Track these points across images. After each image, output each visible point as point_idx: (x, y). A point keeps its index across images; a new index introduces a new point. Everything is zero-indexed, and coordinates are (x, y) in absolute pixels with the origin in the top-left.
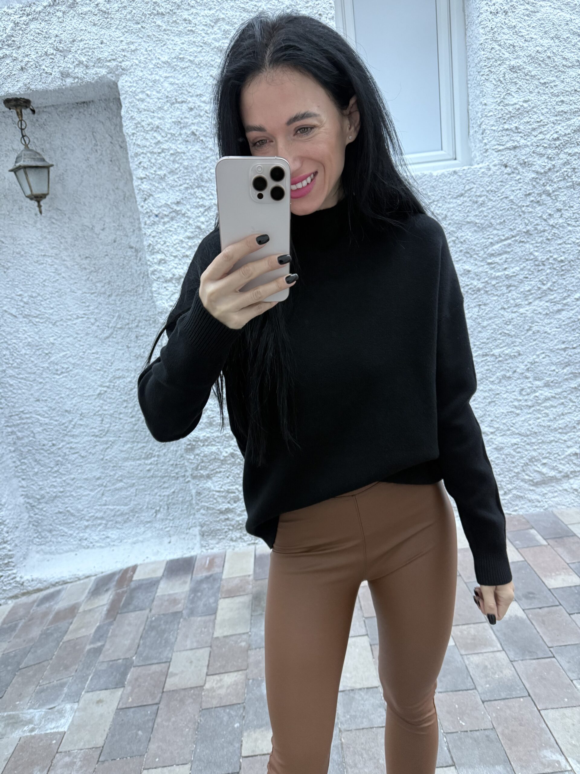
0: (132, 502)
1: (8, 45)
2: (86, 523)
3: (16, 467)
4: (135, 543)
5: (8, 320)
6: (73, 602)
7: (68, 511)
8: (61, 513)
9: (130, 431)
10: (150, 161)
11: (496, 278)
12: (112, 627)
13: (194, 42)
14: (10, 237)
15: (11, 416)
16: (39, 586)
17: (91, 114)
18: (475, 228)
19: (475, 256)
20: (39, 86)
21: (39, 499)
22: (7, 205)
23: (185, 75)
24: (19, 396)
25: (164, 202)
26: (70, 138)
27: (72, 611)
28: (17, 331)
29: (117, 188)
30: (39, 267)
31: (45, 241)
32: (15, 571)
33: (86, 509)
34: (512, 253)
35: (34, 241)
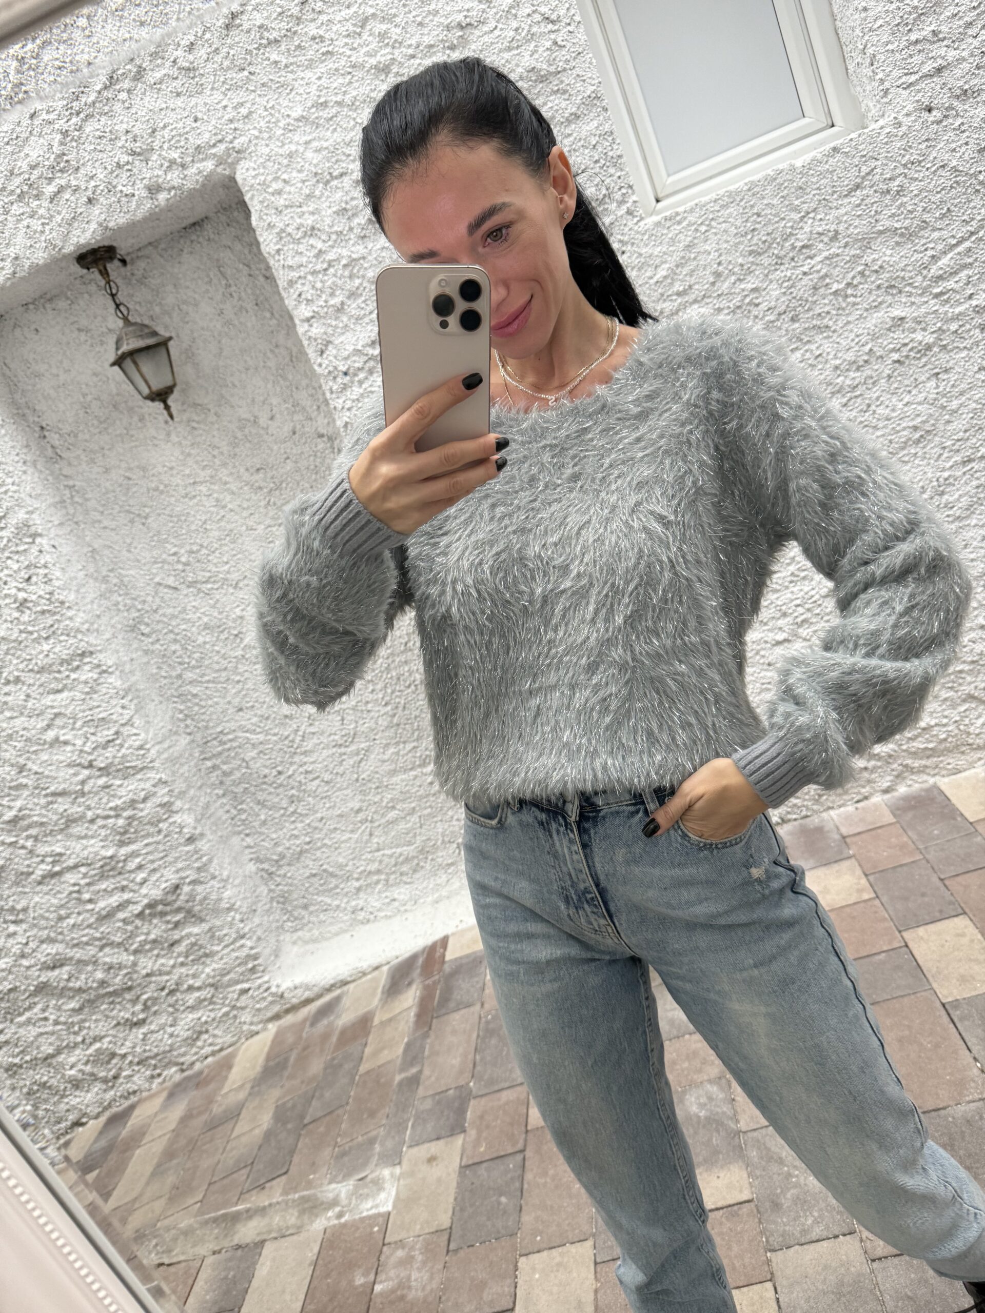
0: (418, 838)
1: (61, 171)
2: (357, 884)
3: (232, 819)
4: (437, 902)
5: (167, 597)
6: (361, 1011)
7: (325, 871)
8: (314, 875)
9: (387, 727)
10: (313, 287)
11: (956, 317)
12: (429, 1041)
13: (337, 70)
14: (138, 467)
15: (206, 743)
16: (307, 994)
17: (209, 240)
18: (897, 239)
19: (907, 289)
20: (119, 220)
21: (277, 861)
22: (121, 420)
23: (335, 130)
24: (212, 709)
25: (351, 348)
26: (187, 287)
27: (363, 1025)
28: (184, 610)
29: (277, 346)
30: (191, 503)
31: (190, 461)
32: (266, 978)
33: (351, 863)
34: (977, 264)
35: (174, 464)
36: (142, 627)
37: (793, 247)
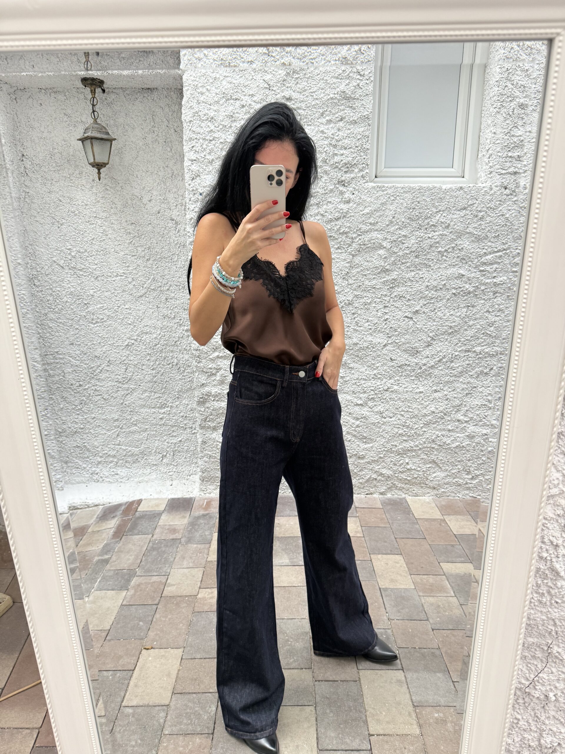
0: (143, 445)
2: (100, 460)
4: (140, 482)
5: (56, 270)
6: (82, 524)
7: (85, 446)
8: (78, 447)
9: (149, 381)
11: (485, 284)
12: (118, 545)
14: (68, 197)
15: (47, 355)
17: (153, 100)
18: (473, 239)
19: (470, 263)
21: (60, 432)
22: (69, 169)
24: (56, 338)
25: (208, 183)
26: (132, 118)
27: (82, 530)
28: (63, 280)
30: (90, 227)
31: (99, 204)
33: (101, 447)
34: (502, 264)
35: (88, 203)
36: (36, 281)
37: (428, 224)
